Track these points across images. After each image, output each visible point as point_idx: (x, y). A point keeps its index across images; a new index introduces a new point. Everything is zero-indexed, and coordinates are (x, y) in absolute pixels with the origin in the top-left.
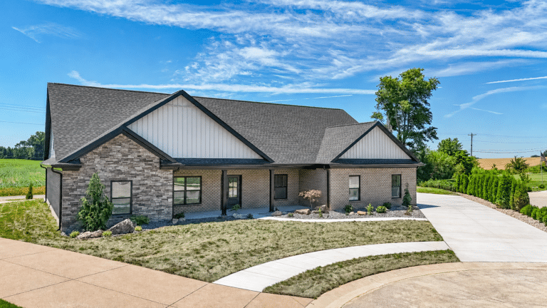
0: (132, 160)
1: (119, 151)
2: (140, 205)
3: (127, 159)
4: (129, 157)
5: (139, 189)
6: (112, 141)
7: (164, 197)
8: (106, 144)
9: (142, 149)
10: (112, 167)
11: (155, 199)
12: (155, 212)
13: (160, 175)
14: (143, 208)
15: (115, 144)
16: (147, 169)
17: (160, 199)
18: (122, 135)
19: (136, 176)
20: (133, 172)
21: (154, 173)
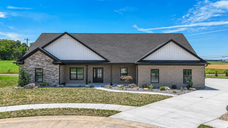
0: (43, 61)
1: (38, 57)
2: (46, 78)
3: (41, 61)
4: (42, 60)
5: (45, 72)
6: (35, 53)
7: (56, 76)
8: (34, 55)
9: (47, 57)
10: (35, 63)
11: (52, 76)
12: (52, 82)
13: (54, 67)
14: (47, 79)
15: (37, 55)
16: (49, 64)
17: (54, 76)
18: (39, 51)
19: (44, 67)
20: (43, 65)
21: (51, 66)
